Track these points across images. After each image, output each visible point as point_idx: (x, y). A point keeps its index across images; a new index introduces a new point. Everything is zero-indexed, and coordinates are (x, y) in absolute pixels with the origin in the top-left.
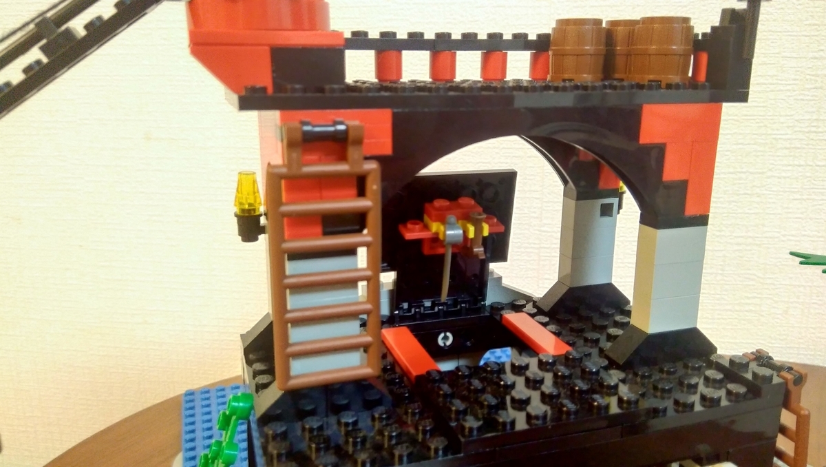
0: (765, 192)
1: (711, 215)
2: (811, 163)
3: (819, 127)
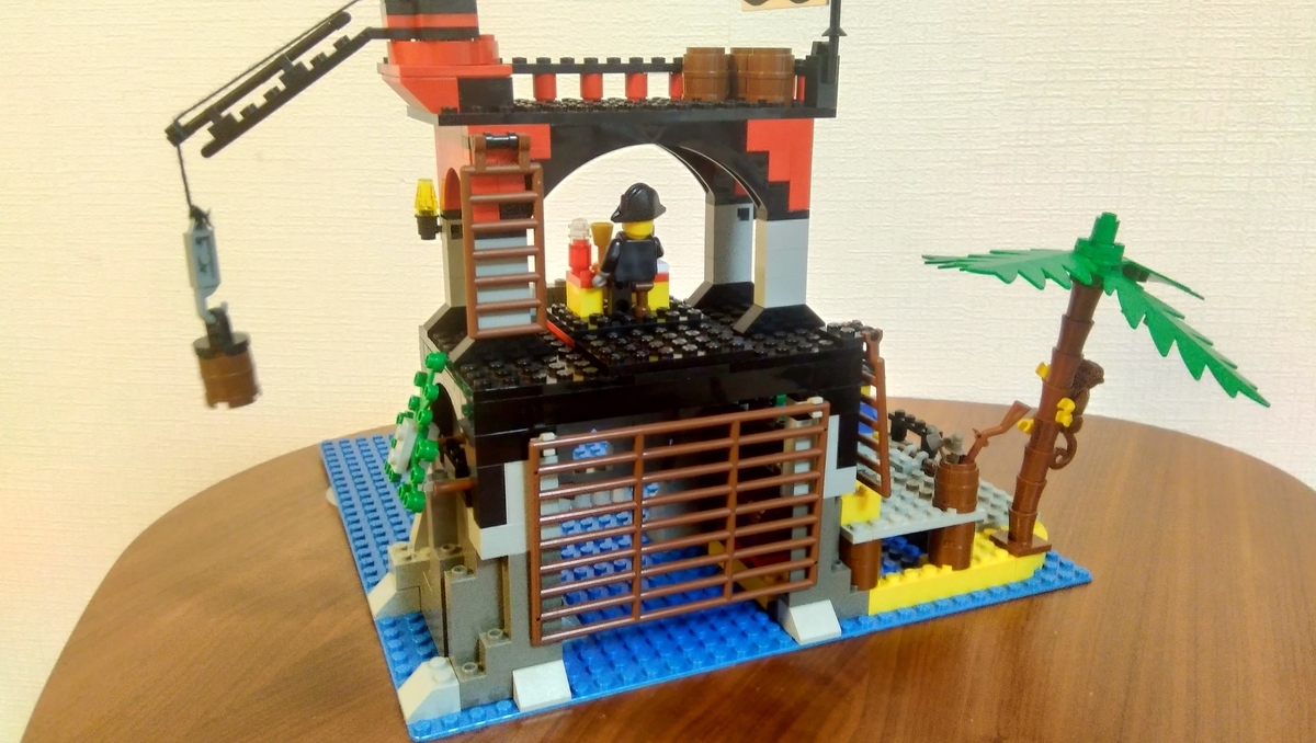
0: (971, 215)
1: (811, 210)
2: (1020, 181)
3: (1027, 141)
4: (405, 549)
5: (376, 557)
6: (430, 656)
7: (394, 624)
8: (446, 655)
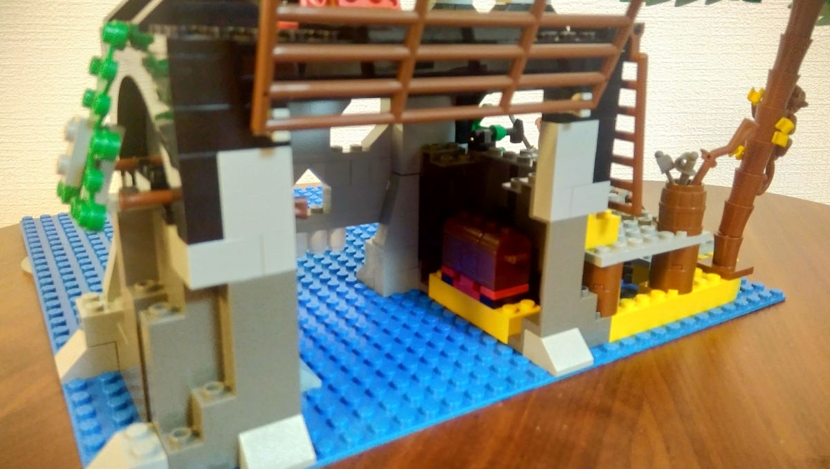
4: (97, 299)
5: (66, 308)
6: (130, 421)
7: (85, 387)
8: (149, 419)
